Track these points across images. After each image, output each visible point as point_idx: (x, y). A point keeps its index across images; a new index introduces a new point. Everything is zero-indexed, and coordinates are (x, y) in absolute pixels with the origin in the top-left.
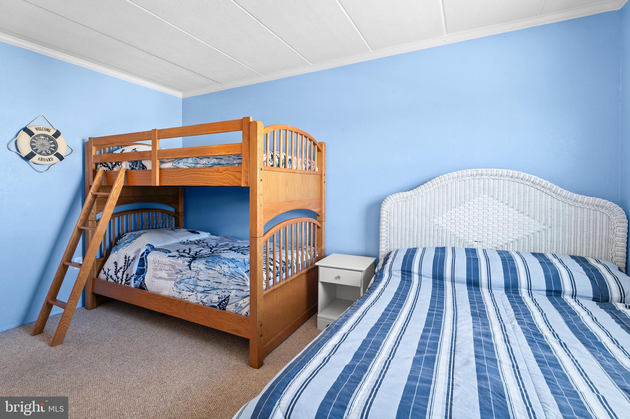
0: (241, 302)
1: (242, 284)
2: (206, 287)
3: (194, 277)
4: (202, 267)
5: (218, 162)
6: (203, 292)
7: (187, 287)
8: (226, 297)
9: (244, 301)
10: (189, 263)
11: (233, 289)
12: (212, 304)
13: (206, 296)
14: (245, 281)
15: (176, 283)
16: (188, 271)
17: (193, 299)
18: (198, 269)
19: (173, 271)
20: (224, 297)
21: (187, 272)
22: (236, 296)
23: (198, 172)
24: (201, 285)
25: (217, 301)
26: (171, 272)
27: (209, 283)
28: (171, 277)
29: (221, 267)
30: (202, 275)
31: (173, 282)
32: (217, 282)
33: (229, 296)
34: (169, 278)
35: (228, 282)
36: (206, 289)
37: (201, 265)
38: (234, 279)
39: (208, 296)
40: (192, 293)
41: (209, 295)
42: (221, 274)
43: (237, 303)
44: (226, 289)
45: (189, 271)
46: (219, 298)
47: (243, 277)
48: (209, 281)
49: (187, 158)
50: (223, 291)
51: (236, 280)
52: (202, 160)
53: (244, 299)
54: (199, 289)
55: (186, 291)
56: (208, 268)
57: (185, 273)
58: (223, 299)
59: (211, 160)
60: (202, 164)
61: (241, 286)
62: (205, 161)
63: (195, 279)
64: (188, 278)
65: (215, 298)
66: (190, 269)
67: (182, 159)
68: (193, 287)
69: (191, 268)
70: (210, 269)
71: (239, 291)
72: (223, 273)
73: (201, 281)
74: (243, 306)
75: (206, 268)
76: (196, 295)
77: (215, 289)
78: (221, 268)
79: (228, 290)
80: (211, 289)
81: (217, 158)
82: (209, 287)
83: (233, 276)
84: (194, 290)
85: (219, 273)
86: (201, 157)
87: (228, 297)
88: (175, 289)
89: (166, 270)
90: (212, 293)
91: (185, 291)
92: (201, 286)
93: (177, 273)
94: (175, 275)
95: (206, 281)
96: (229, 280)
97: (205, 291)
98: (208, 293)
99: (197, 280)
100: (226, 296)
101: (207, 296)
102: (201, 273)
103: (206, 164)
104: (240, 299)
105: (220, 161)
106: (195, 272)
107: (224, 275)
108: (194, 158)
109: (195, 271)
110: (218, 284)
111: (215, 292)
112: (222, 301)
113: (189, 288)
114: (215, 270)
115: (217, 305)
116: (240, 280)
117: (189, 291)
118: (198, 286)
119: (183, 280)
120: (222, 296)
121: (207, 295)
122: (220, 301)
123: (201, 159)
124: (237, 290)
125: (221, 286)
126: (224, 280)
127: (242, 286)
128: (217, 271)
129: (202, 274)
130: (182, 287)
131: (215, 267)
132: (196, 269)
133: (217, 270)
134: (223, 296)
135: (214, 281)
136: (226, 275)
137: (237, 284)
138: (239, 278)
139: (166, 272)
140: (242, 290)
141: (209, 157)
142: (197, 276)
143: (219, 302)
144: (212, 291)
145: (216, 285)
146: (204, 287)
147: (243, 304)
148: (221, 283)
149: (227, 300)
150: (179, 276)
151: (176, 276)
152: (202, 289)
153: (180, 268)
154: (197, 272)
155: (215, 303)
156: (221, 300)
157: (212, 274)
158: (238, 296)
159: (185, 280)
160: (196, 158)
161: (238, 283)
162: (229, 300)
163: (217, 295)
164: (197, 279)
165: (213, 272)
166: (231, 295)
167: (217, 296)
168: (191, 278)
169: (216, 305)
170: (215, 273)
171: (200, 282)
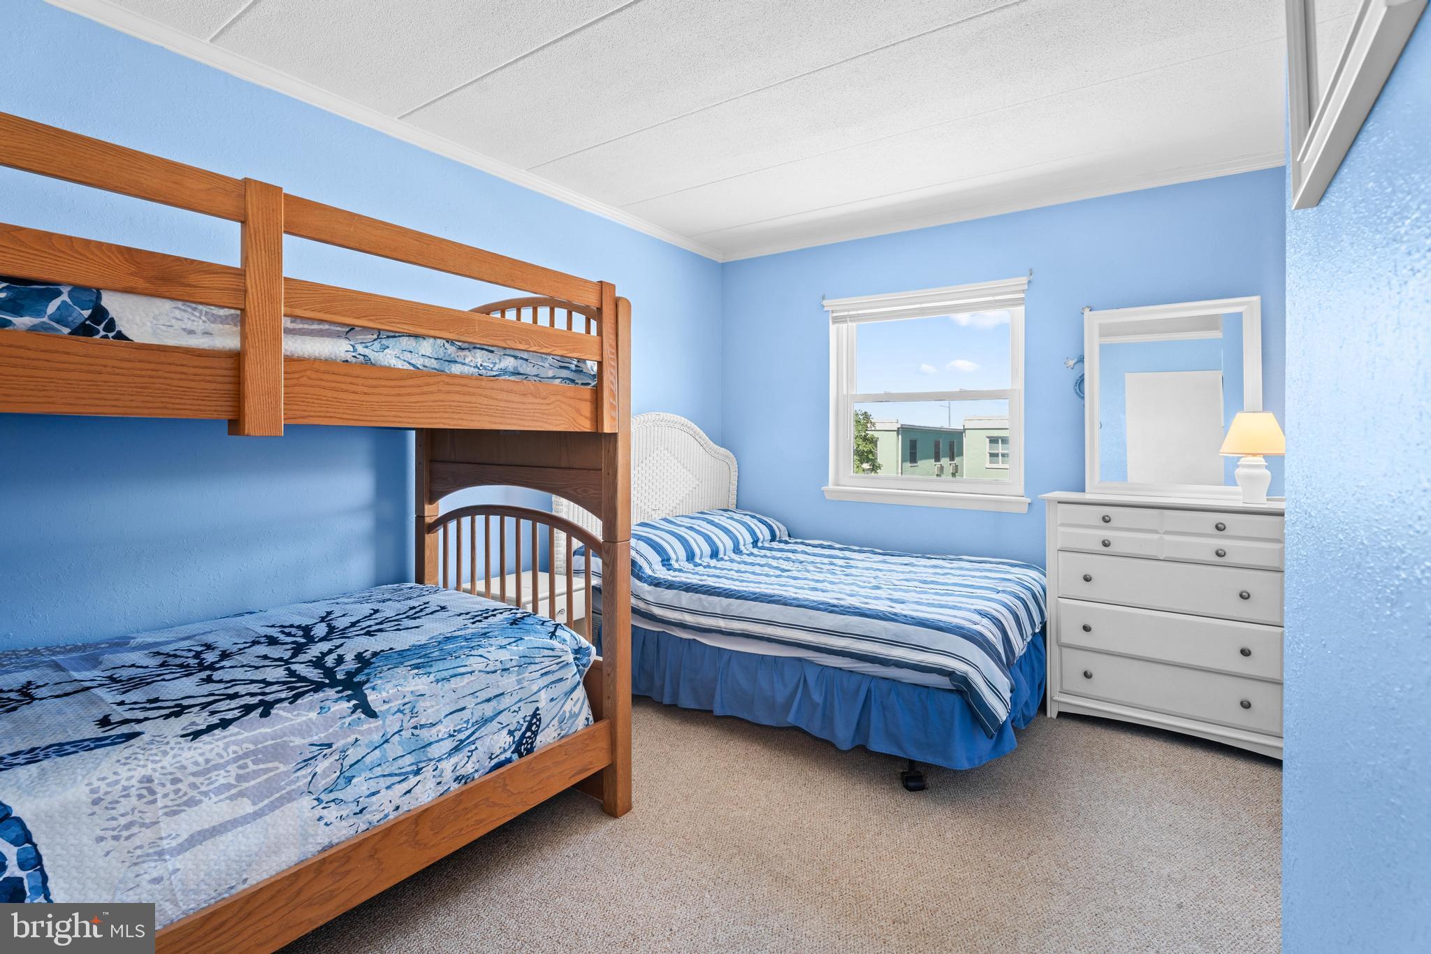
0: (568, 706)
1: (555, 667)
2: (459, 731)
3: (401, 731)
4: (420, 687)
5: (515, 368)
6: (456, 749)
7: (384, 776)
8: (528, 718)
9: (575, 700)
10: (354, 702)
11: (539, 691)
12: (496, 761)
13: (469, 754)
14: (560, 657)
15: (323, 797)
16: (365, 727)
17: (425, 793)
18: (406, 700)
19: (277, 768)
20: (525, 721)
21: (361, 733)
22: (552, 700)
23: (471, 390)
24: (440, 736)
25: (508, 743)
26: (266, 777)
27: (466, 715)
28: (277, 795)
29: (481, 656)
30: (432, 706)
31: (307, 801)
32: (489, 700)
33: (537, 709)
34: (266, 802)
35: (519, 682)
36: (462, 736)
37: (413, 682)
38: (533, 667)
39: (476, 748)
40: (418, 778)
41: (478, 744)
42: (495, 671)
43: (561, 713)
44: (520, 701)
45: (373, 723)
46: (511, 733)
47: (553, 650)
48: (464, 709)
49: (416, 336)
50: (515, 711)
51: (538, 667)
52: (467, 353)
53: (572, 696)
54: (435, 751)
55: (388, 788)
56: (443, 680)
57: (351, 739)
58: (523, 729)
59: (500, 360)
60: (474, 367)
61: (554, 672)
62: (479, 357)
63: (406, 734)
64: (376, 748)
65: (499, 741)
66: (372, 714)
67: (394, 337)
68: (409, 759)
69: (376, 710)
70: (455, 675)
71: (553, 686)
72: (499, 666)
73: (434, 725)
74: (576, 710)
75: (437, 681)
76: (434, 773)
77: (492, 719)
78: (485, 660)
79: (525, 701)
80: (476, 727)
81: (516, 357)
82: (470, 726)
83: (528, 660)
84: (421, 765)
85: (488, 673)
86: (460, 344)
87: (535, 715)
88: (332, 814)
89: (218, 791)
90: (483, 734)
91: (383, 792)
92: (442, 740)
93: (305, 761)
94: (299, 773)
95: (449, 716)
96: (519, 677)
97: (462, 741)
98: (473, 743)
99: (416, 732)
100: (526, 716)
101: (472, 751)
102: (421, 705)
103: (485, 368)
104: (563, 701)
105: (521, 366)
106: (399, 715)
107: (504, 670)
108: (439, 342)
109: (399, 711)
110: (494, 703)
111: (494, 725)
112: (523, 736)
113: (397, 772)
114: (471, 673)
115: (513, 752)
116: (547, 662)
117: (399, 782)
118: (430, 744)
119: (351, 766)
120: (518, 722)
121: (473, 747)
122: (517, 739)
123: (461, 349)
124: (547, 686)
125: (506, 702)
126: (508, 682)
127: (557, 671)
128: (480, 671)
129: (428, 704)
130: (364, 788)
131: (466, 666)
132: (395, 704)
133: (480, 668)
134: (522, 722)
135: (479, 700)
136: (508, 669)
137: (542, 675)
138: (543, 657)
139: (223, 797)
140: (561, 680)
141: (490, 348)
142: (413, 720)
143: (514, 742)
144: (483, 729)
145: (489, 710)
146: (451, 736)
147: (574, 706)
148: (503, 694)
149: (535, 723)
150: (322, 766)
151: (305, 777)
152: (449, 745)
153: (315, 738)
154: (409, 709)
155: (505, 751)
156: (518, 735)
157: (464, 686)
158: (556, 699)
159: (368, 760)
160: (448, 342)
161: (543, 671)
162: (540, 720)
163: (503, 728)
164: (415, 728)
165: (467, 679)
166: (540, 705)
167: (505, 731)
168: (387, 741)
169: (508, 754)
170: (473, 679)
171: (434, 730)
